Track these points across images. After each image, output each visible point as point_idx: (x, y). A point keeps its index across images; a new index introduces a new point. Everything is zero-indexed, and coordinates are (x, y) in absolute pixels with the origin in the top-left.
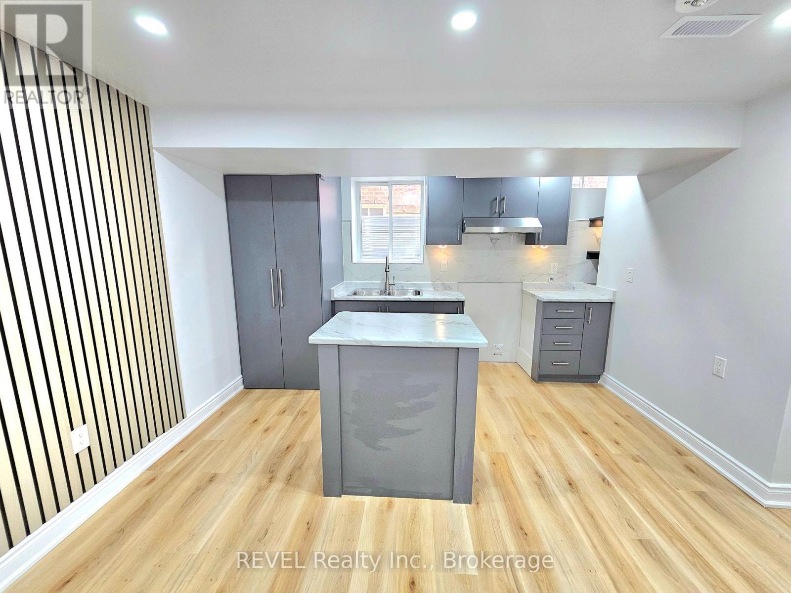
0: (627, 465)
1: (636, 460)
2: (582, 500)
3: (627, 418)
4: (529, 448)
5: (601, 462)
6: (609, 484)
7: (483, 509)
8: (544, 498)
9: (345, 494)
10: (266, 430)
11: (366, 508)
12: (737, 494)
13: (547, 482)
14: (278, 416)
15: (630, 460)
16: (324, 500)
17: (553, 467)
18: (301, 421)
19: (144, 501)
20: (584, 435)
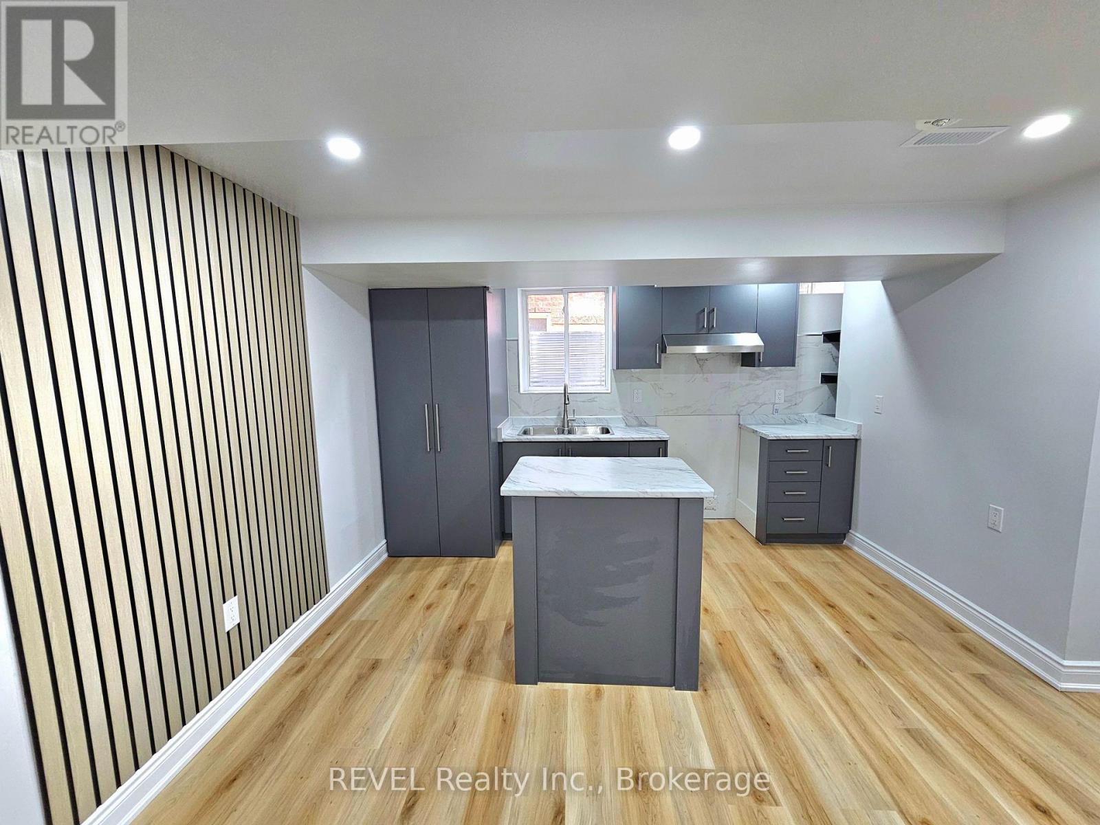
0: (886, 644)
1: (898, 637)
2: (833, 686)
3: (885, 587)
4: (761, 624)
5: (854, 641)
6: (865, 666)
7: (713, 697)
8: (787, 683)
9: (541, 681)
10: (429, 607)
11: (569, 696)
12: (1026, 677)
13: (788, 664)
14: (439, 591)
15: (891, 639)
16: (518, 689)
17: (794, 647)
18: (470, 596)
19: (298, 692)
20: (830, 609)
